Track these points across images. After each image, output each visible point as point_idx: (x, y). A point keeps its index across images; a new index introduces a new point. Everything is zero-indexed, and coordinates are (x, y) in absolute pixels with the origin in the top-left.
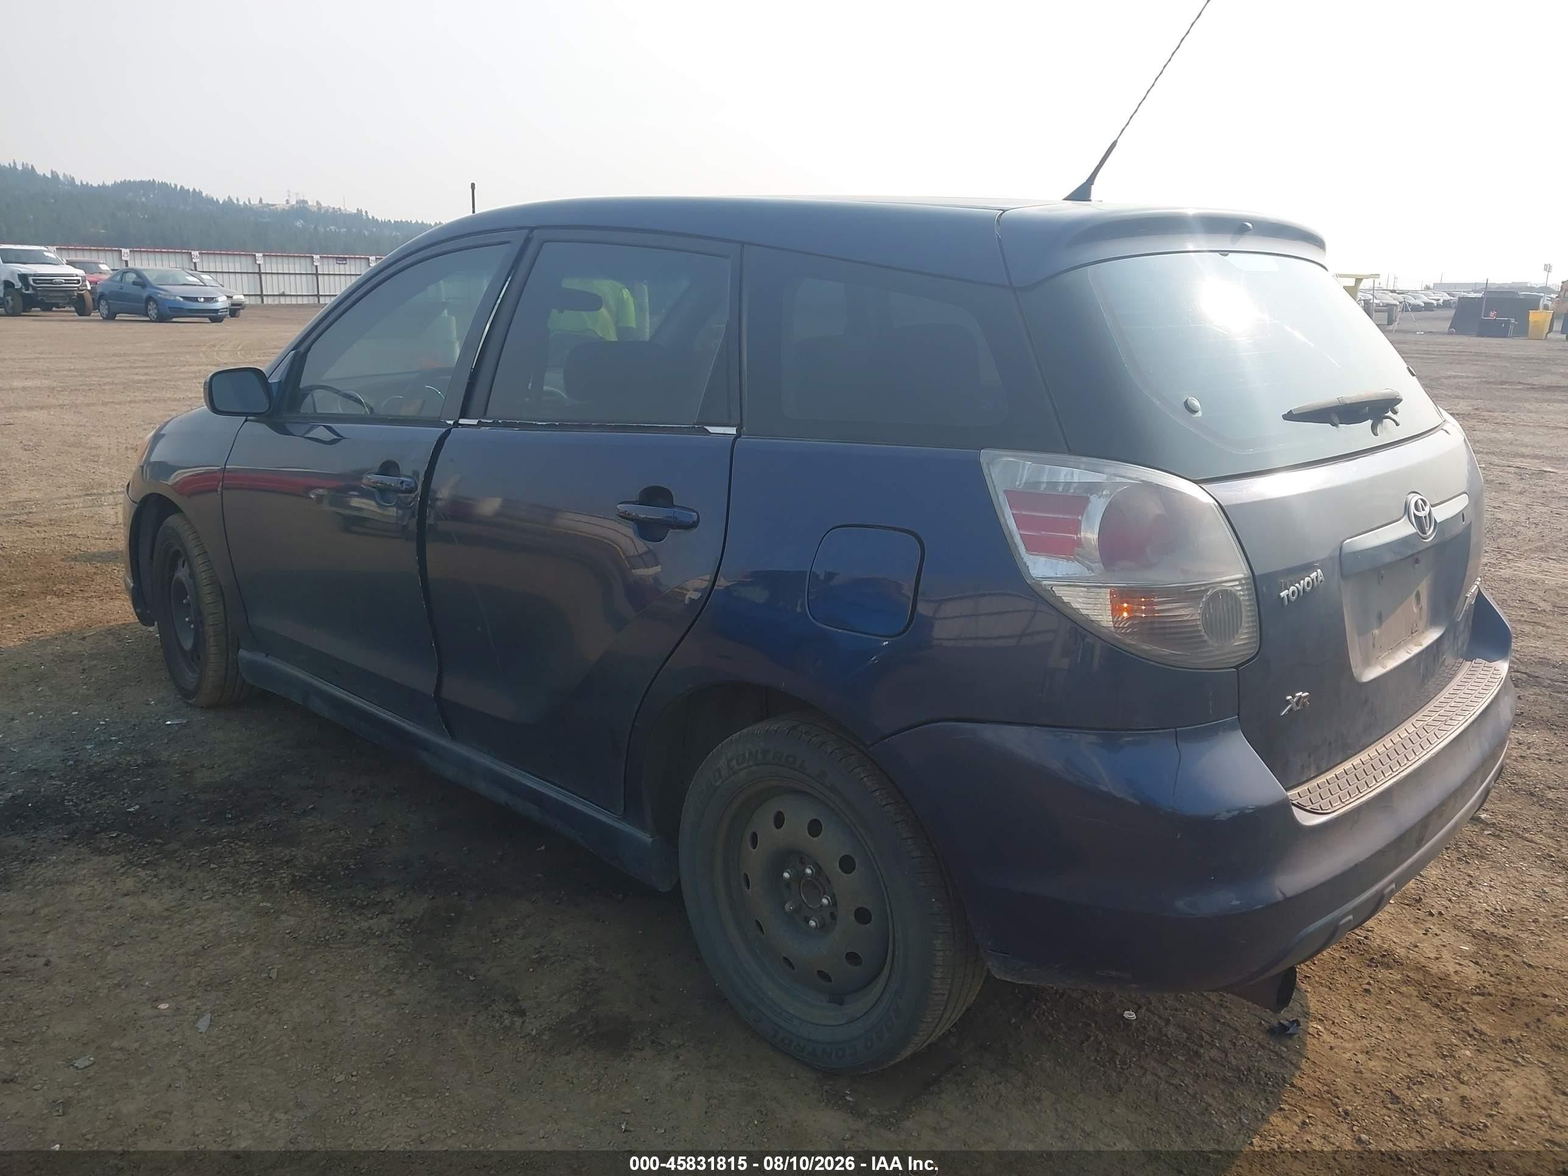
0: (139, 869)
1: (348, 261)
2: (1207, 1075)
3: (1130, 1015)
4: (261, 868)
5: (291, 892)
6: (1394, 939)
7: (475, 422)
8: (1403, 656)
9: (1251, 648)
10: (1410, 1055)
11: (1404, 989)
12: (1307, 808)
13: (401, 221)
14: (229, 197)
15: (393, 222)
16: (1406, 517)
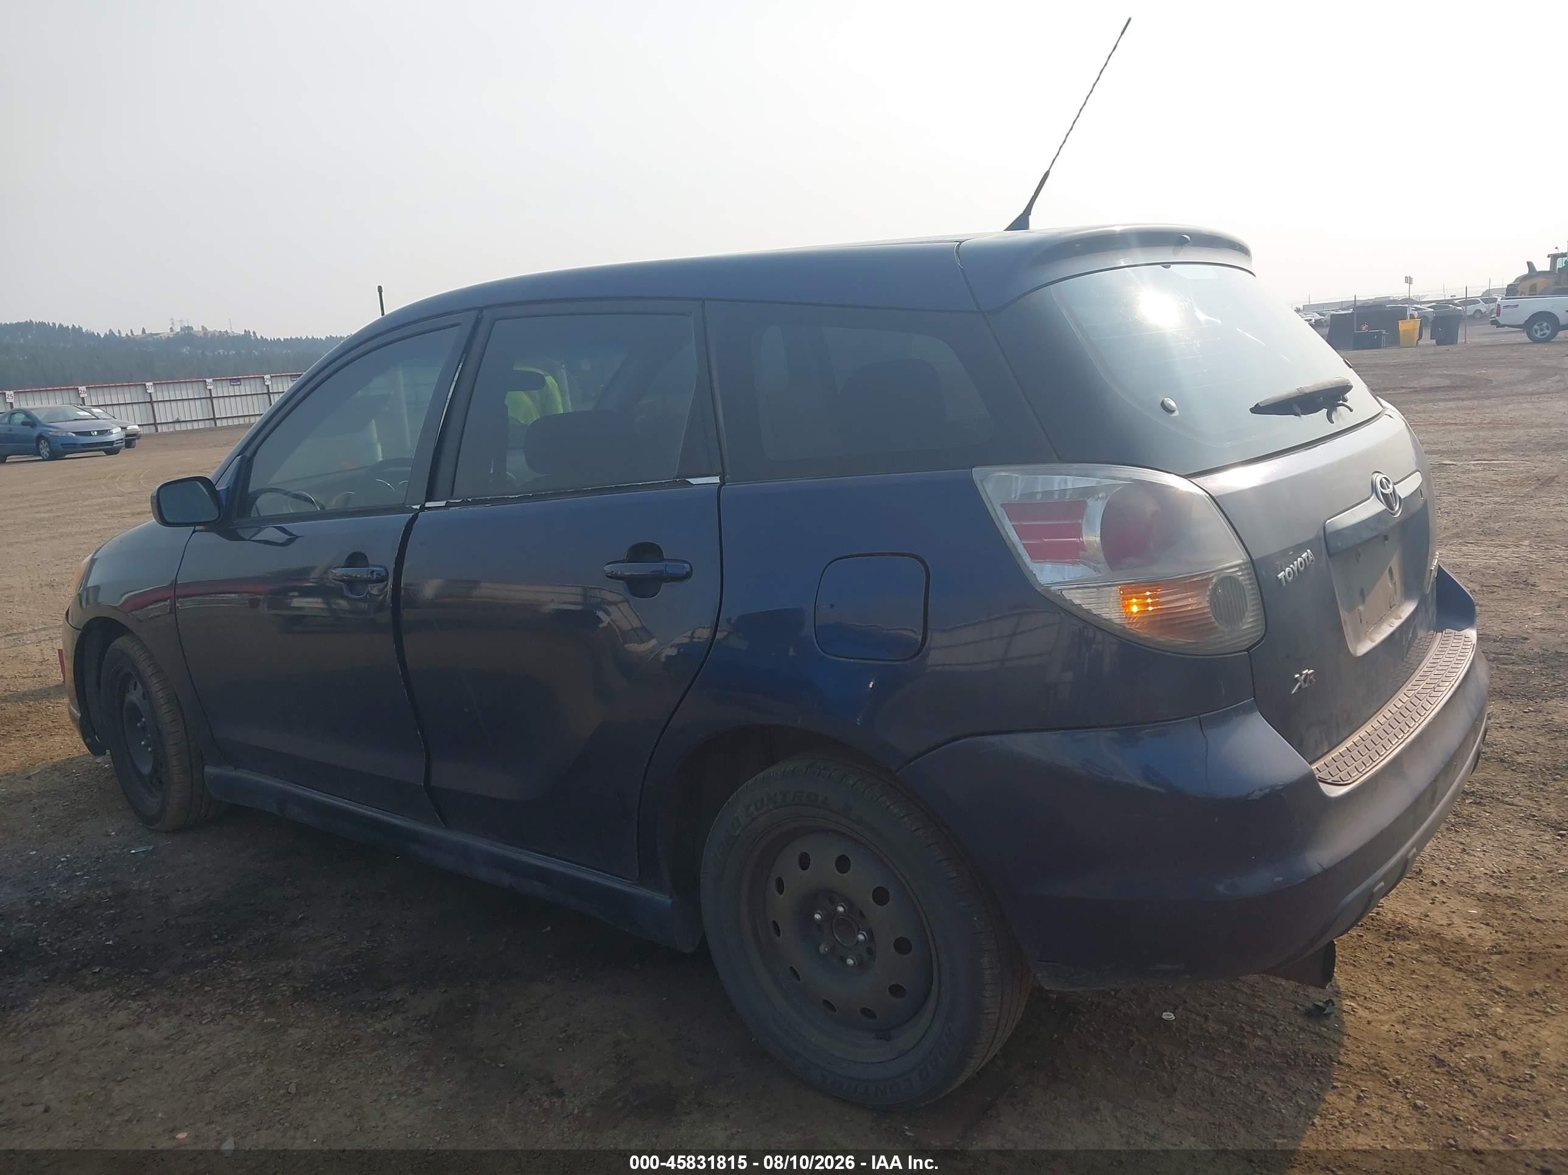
0: (129, 1001)
1: (242, 381)
2: (1255, 1064)
3: (1168, 1016)
4: (258, 984)
5: (295, 1005)
6: (1405, 912)
7: (443, 503)
8: (1386, 630)
9: (1257, 631)
10: (1444, 1020)
11: (1424, 958)
12: (1329, 781)
13: (291, 338)
14: (110, 330)
15: (282, 340)
16: (1374, 496)
